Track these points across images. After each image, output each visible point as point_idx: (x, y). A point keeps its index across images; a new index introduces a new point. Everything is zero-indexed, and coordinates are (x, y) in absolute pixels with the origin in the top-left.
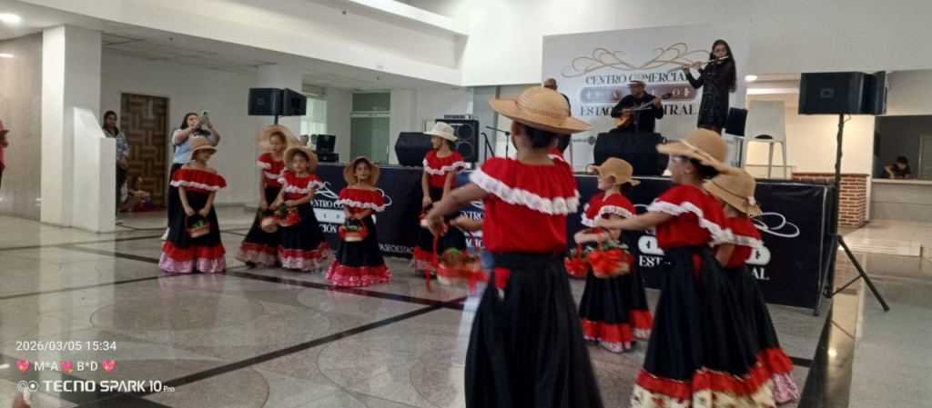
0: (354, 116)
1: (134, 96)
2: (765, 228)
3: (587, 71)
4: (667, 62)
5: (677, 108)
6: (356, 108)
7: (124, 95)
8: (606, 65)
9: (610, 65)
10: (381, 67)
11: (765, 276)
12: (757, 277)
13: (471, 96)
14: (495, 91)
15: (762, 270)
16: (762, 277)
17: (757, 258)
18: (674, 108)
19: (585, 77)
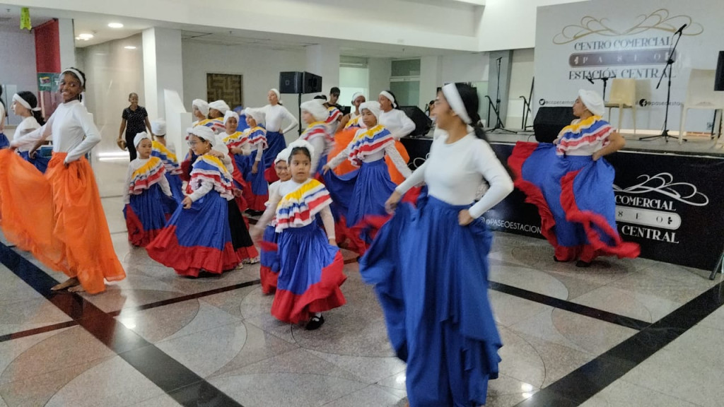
0: (392, 80)
1: (217, 75)
2: (677, 197)
3: (576, 38)
4: (649, 28)
5: (657, 71)
6: (394, 73)
7: (209, 75)
8: (593, 32)
9: (596, 32)
10: (402, 41)
11: (675, 240)
12: (668, 240)
13: (488, 59)
14: (508, 54)
15: (673, 235)
16: (673, 241)
17: (669, 223)
18: (655, 72)
19: (573, 44)
